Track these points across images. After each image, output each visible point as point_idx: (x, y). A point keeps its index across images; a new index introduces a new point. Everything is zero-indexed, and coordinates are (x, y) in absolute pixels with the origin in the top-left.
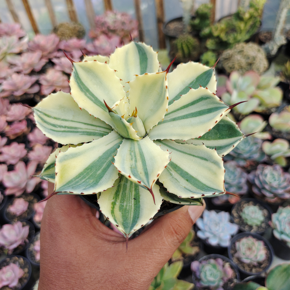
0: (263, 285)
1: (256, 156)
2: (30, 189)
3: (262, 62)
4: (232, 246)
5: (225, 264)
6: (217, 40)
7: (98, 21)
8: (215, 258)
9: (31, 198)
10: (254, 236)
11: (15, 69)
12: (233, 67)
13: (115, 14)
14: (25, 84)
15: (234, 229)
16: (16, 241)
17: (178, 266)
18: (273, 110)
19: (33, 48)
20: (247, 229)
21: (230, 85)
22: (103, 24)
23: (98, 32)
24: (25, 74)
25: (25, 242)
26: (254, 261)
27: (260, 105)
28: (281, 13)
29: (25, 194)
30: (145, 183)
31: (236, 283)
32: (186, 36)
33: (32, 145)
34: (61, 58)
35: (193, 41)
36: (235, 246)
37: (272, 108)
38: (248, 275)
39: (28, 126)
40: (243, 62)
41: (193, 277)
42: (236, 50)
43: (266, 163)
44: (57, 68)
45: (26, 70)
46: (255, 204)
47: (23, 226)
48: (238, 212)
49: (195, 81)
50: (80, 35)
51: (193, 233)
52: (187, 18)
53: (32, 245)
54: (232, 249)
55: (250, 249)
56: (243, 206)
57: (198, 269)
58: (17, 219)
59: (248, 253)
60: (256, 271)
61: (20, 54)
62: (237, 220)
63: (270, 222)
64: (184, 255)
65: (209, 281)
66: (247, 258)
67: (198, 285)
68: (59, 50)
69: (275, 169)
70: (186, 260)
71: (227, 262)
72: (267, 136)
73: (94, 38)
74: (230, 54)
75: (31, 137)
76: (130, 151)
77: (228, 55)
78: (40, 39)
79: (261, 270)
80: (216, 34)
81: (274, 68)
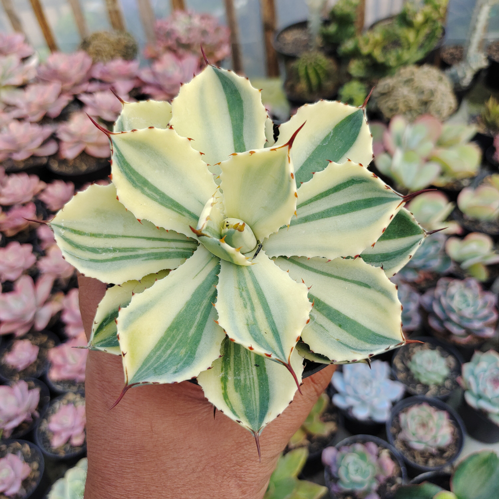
0: (448, 488)
1: (436, 264)
2: (41, 324)
3: (445, 98)
4: (392, 420)
5: (382, 452)
6: (368, 61)
7: (160, 29)
8: (364, 442)
9: (44, 339)
10: (431, 403)
11: (15, 113)
12: (395, 108)
13: (190, 16)
14: (33, 140)
15: (397, 390)
16: (17, 416)
17: (300, 457)
18: (465, 183)
19: (46, 77)
20: (419, 391)
21: (390, 139)
22: (169, 34)
23: (160, 48)
24: (31, 123)
25: (33, 416)
26: (432, 447)
27: (442, 174)
28: (479, 13)
29: (32, 333)
30: (277, 353)
31: (401, 485)
32: (313, 54)
33: (45, 246)
34: (94, 94)
35: (325, 62)
36: (398, 421)
37: (462, 179)
38: (422, 471)
39: (37, 213)
40: (413, 99)
41: (326, 474)
42: (400, 79)
43: (452, 276)
44: (89, 111)
45: (33, 115)
46: (433, 348)
47: (30, 388)
48: (405, 362)
49: (332, 134)
50: (129, 53)
51: (325, 397)
52: (315, 23)
53: (45, 421)
54: (393, 425)
55: (424, 425)
56: (412, 351)
57: (335, 460)
58: (18, 376)
59: (421, 432)
60: (435, 464)
61: (23, 87)
62: (401, 376)
63: (458, 379)
64: (309, 437)
65: (354, 483)
66: (419, 442)
67: (334, 489)
68: (92, 80)
69: (468, 286)
70: (314, 445)
71: (385, 448)
72: (454, 227)
73: (154, 59)
74: (391, 85)
75: (43, 233)
76: (239, 289)
77: (386, 87)
78: (59, 61)
79: (444, 462)
80: (365, 50)
81: (467, 108)
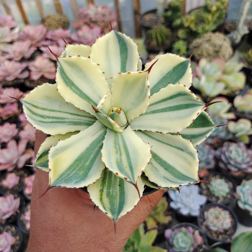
0: (229, 250)
1: (223, 135)
2: (21, 165)
3: (227, 49)
4: (201, 215)
5: (195, 232)
6: (187, 30)
7: (81, 13)
8: (186, 227)
9: (22, 172)
10: (220, 206)
12: (201, 54)
13: (97, 7)
14: (16, 70)
15: (203, 200)
16: (8, 212)
17: (154, 234)
18: (237, 93)
19: (23, 38)
20: (214, 200)
21: (199, 70)
22: (86, 16)
23: (81, 23)
24: (16, 61)
25: (17, 212)
26: (221, 229)
27: (226, 88)
28: (244, 6)
29: (16, 169)
30: (130, 178)
32: (160, 26)
33: (23, 125)
35: (166, 30)
36: (204, 215)
37: (236, 91)
39: (19, 108)
40: (211, 50)
41: (166, 243)
42: (204, 39)
43: (231, 141)
44: (45, 55)
45: (17, 57)
46: (221, 178)
47: (15, 198)
48: (207, 185)
49: (172, 71)
50: (65, 25)
51: (166, 204)
52: (161, 10)
53: (23, 215)
54: (201, 217)
55: (217, 218)
56: (210, 179)
57: (171, 236)
58: (9, 192)
59: (215, 221)
60: (223, 238)
61: (11, 43)
62: (205, 192)
63: (234, 194)
64: (158, 223)
65: (181, 248)
66: (215, 226)
67: (171, 251)
68: (46, 39)
69: (239, 146)
70: (161, 228)
71: (197, 229)
72: (232, 116)
73: (78, 29)
74: (199, 42)
75: (22, 118)
76: (115, 144)
77: (197, 43)
78: (29, 30)
79: (227, 237)
80: (186, 25)
81: (238, 54)
